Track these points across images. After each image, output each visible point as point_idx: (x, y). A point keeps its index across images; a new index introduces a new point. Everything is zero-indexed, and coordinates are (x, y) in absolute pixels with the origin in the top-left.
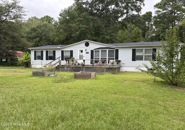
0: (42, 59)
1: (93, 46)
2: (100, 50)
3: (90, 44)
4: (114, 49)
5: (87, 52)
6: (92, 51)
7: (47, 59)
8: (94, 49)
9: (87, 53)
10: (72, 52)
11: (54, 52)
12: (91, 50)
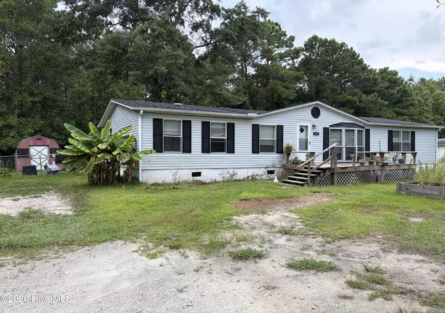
0: (187, 149)
1: (329, 118)
2: (344, 129)
3: (322, 112)
4: (364, 128)
5: (316, 131)
6: (326, 130)
7: (205, 149)
8: (330, 126)
9: (316, 134)
10: (280, 129)
11: (231, 128)
12: (324, 128)
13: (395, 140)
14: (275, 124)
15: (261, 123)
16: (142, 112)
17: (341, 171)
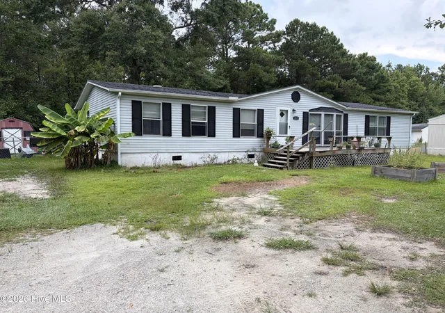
0: (168, 132)
1: (309, 102)
2: (323, 114)
3: (302, 96)
4: (342, 112)
5: (295, 115)
6: (305, 115)
7: (186, 133)
8: (310, 110)
9: (296, 118)
10: (261, 113)
11: (212, 111)
12: (304, 113)
13: (372, 125)
14: (256, 108)
15: (242, 106)
16: (120, 94)
17: (320, 155)
